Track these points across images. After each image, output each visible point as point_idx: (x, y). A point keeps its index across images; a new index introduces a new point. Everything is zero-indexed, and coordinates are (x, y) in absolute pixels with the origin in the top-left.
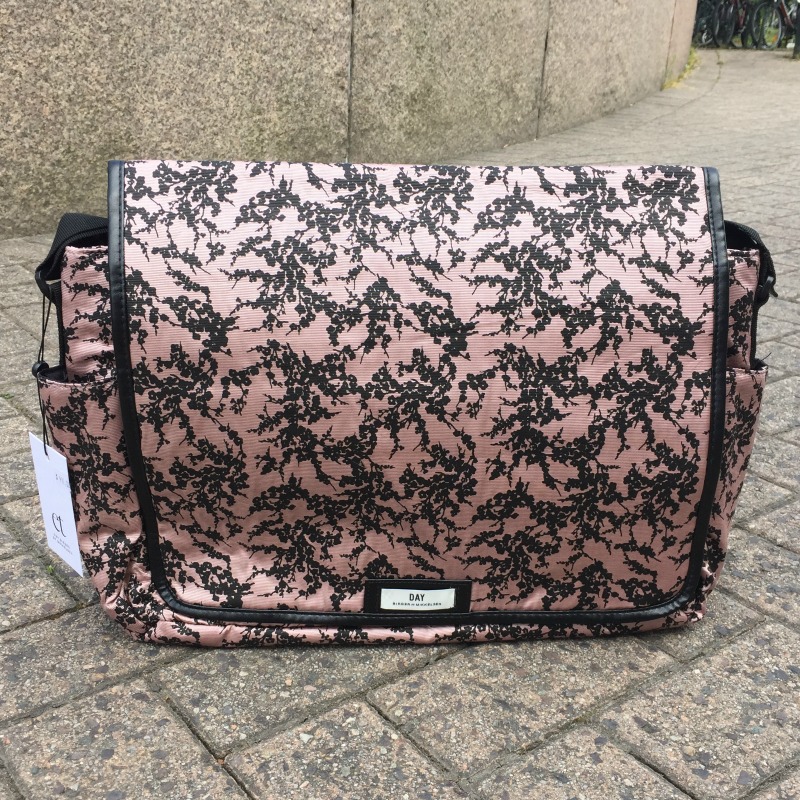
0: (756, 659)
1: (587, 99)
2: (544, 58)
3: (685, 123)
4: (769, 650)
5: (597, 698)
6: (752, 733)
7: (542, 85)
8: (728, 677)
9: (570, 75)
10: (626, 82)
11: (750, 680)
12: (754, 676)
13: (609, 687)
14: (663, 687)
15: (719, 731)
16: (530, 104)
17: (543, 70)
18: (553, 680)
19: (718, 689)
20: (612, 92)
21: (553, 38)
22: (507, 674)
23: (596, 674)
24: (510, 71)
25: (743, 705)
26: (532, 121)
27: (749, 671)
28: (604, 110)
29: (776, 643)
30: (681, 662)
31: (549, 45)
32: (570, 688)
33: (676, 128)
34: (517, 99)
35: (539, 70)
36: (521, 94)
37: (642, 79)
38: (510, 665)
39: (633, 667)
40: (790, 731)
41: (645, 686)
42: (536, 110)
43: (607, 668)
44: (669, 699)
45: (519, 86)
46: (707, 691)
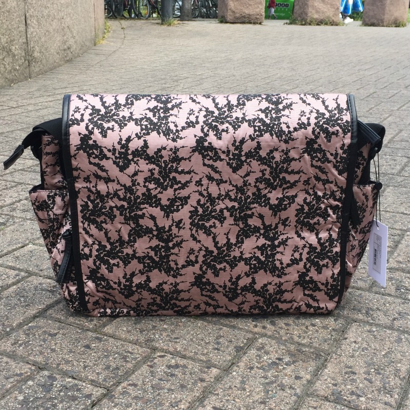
0: (260, 359)
1: (55, 53)
2: (26, 30)
3: (115, 65)
4: (265, 352)
5: (189, 403)
6: (272, 398)
7: (27, 46)
8: (250, 372)
9: (43, 40)
10: (75, 42)
11: (261, 371)
12: (262, 368)
13: (194, 395)
14: (221, 387)
15: (256, 402)
16: (22, 58)
17: (27, 37)
18: (163, 399)
19: (248, 380)
20: (69, 48)
21: (29, 18)
22: (136, 403)
23: (184, 389)
24: (7, 39)
25: (263, 384)
26: (26, 68)
27: (259, 366)
28: (66, 59)
29: (267, 348)
30: (224, 370)
31: (27, 22)
32: (173, 401)
33: (111, 68)
34: (14, 56)
35: (25, 37)
36: (16, 53)
37: (84, 40)
38: (136, 398)
39: (202, 380)
40: (289, 392)
41: (211, 389)
42: (27, 62)
43: (189, 384)
44: (227, 392)
45: (14, 48)
46: (243, 382)
